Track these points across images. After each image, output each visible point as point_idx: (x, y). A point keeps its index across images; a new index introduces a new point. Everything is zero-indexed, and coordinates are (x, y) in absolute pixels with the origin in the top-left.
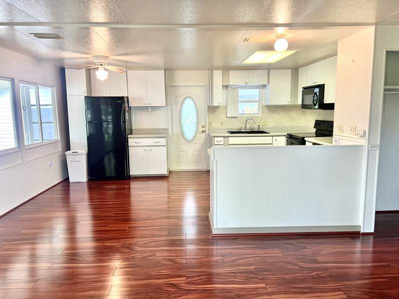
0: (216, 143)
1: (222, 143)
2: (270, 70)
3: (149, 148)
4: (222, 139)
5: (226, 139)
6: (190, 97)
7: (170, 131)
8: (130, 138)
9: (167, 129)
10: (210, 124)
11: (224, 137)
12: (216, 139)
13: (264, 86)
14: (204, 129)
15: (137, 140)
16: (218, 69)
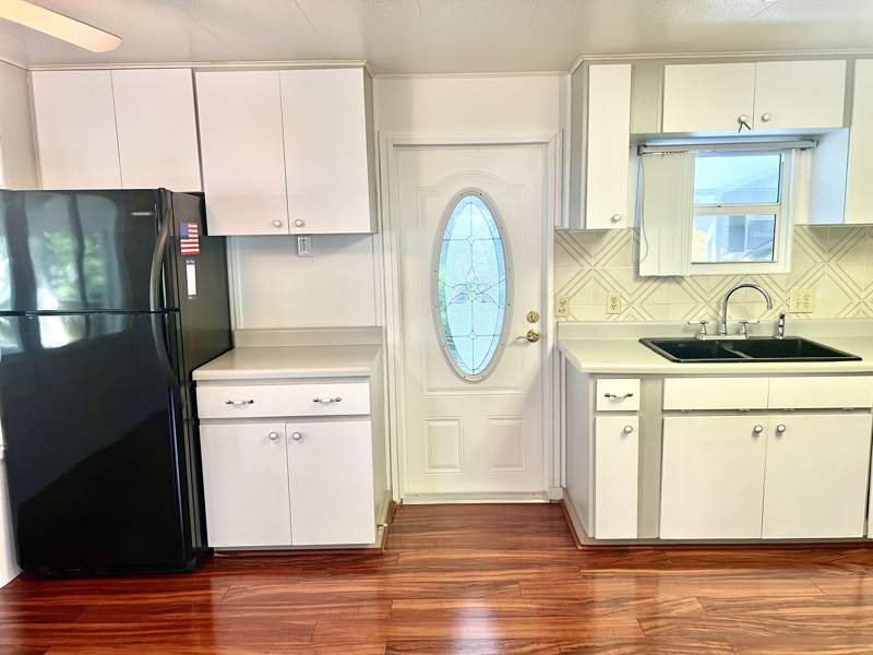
0: (603, 404)
1: (633, 404)
2: (859, 63)
3: (293, 428)
4: (633, 385)
5: (653, 386)
6: (480, 194)
7: (393, 337)
8: (206, 382)
9: (379, 331)
10: (562, 306)
11: (644, 377)
12: (604, 386)
13: (810, 141)
14: (535, 327)
15: (239, 393)
16: (610, 57)
